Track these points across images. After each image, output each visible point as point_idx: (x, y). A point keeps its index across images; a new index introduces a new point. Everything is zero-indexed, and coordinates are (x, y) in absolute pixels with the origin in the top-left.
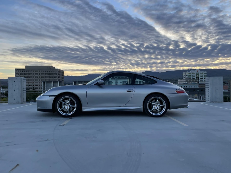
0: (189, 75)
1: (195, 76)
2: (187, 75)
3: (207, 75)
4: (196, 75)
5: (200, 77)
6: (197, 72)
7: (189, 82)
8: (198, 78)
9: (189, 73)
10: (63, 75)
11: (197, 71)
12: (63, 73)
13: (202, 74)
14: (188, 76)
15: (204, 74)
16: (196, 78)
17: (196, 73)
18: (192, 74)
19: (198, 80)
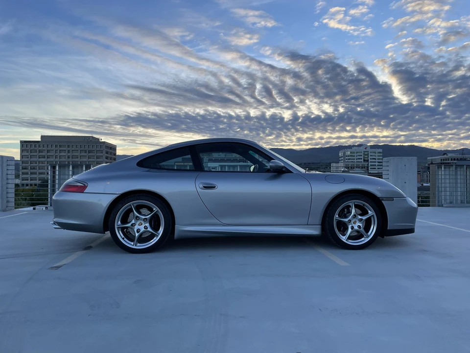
0: (351, 156)
1: (362, 157)
2: (347, 156)
3: (382, 156)
4: (363, 155)
5: (371, 159)
6: (365, 150)
7: (351, 168)
8: (366, 161)
9: (351, 153)
10: (115, 154)
11: (366, 148)
12: (115, 150)
13: (374, 154)
14: (349, 157)
15: (377, 154)
16: (364, 160)
17: (363, 152)
18: (357, 153)
19: (366, 165)
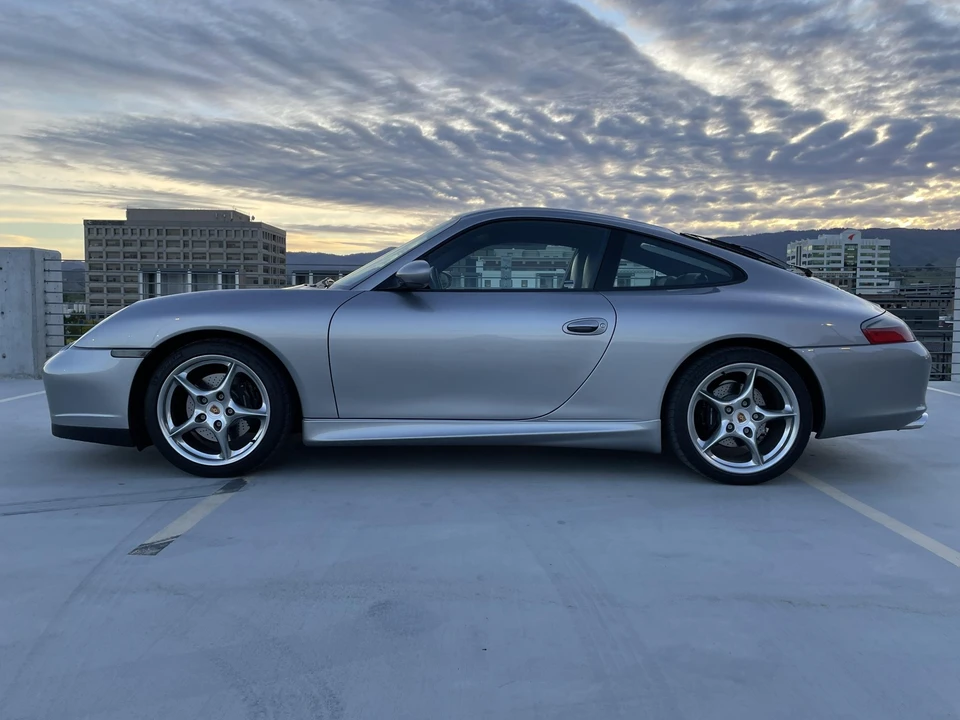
0: (815, 255)
1: (842, 258)
2: (805, 256)
3: (890, 255)
4: (843, 254)
5: (862, 262)
6: (849, 242)
8: (850, 265)
9: (815, 247)
10: (283, 251)
11: (851, 238)
12: (283, 240)
13: (870, 251)
14: (810, 259)
15: (877, 252)
16: (845, 265)
17: (843, 247)
18: (829, 248)
19: (851, 277)
